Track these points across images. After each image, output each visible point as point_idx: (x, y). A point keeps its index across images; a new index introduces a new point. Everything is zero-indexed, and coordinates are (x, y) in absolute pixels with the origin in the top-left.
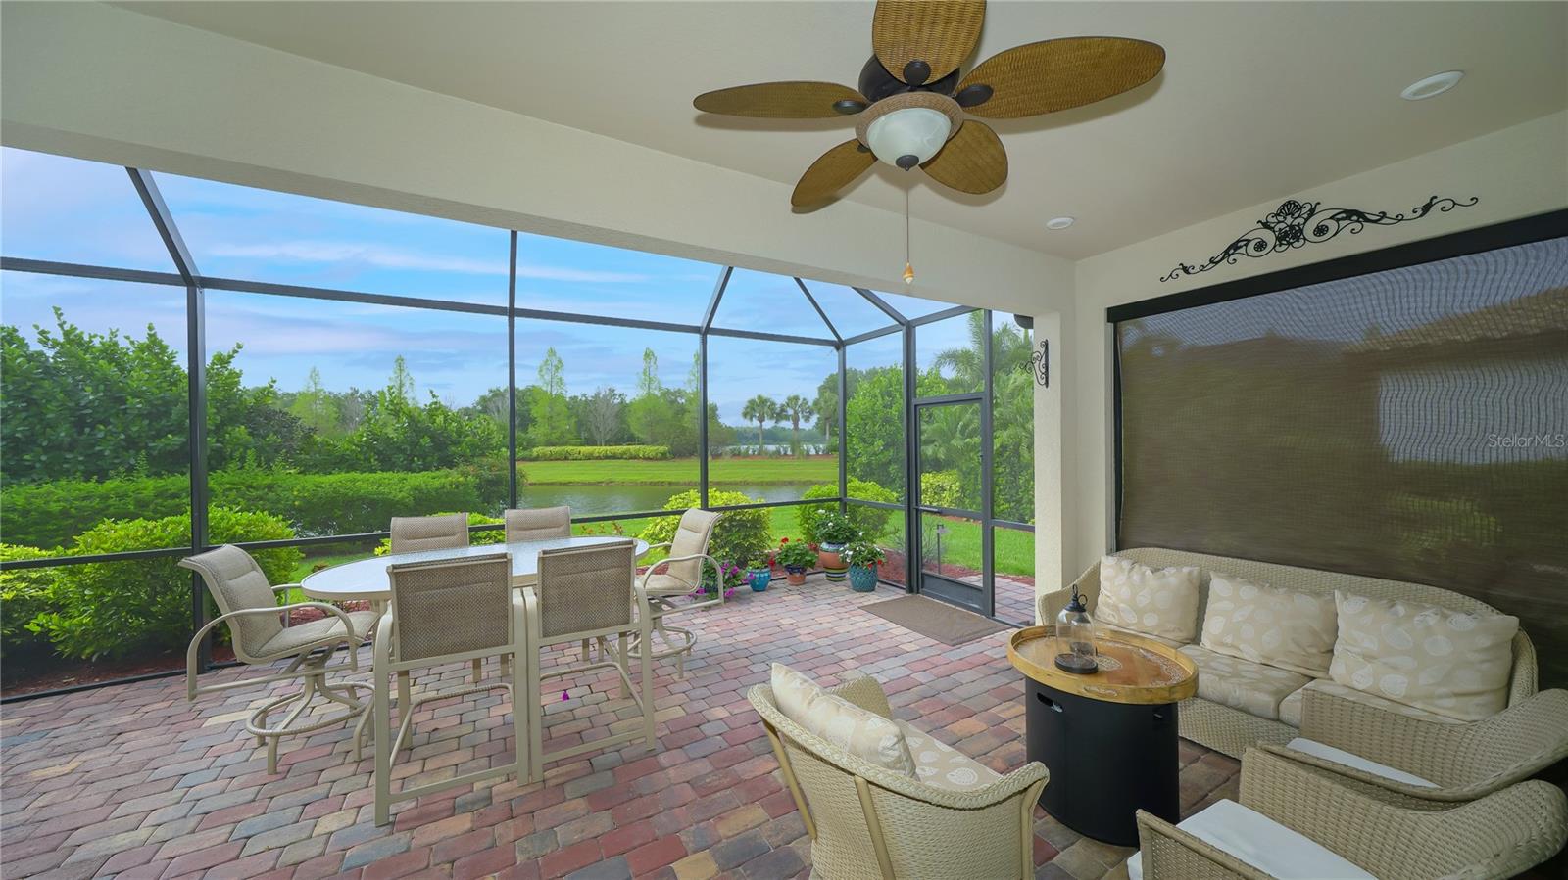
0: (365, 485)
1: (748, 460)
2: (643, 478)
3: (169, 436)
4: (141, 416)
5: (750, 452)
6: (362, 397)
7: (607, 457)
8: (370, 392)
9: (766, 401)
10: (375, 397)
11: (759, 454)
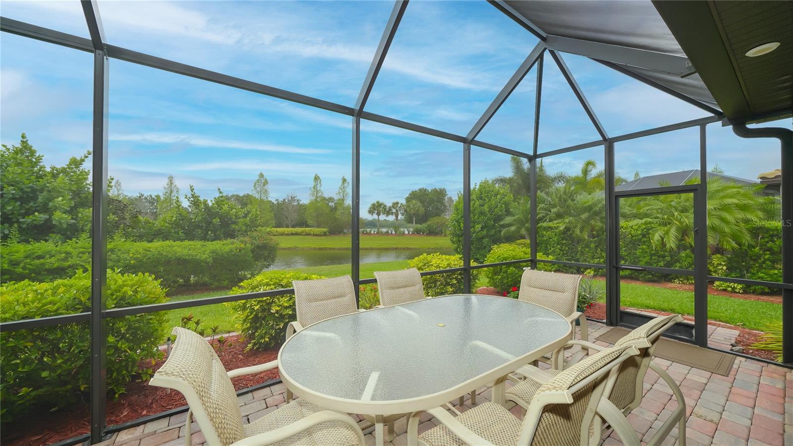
0: (180, 250)
1: (371, 236)
2: (313, 246)
3: (36, 214)
4: (14, 199)
5: (372, 232)
6: (146, 198)
7: (293, 234)
8: (151, 196)
9: (382, 204)
10: (154, 199)
11: (377, 233)
